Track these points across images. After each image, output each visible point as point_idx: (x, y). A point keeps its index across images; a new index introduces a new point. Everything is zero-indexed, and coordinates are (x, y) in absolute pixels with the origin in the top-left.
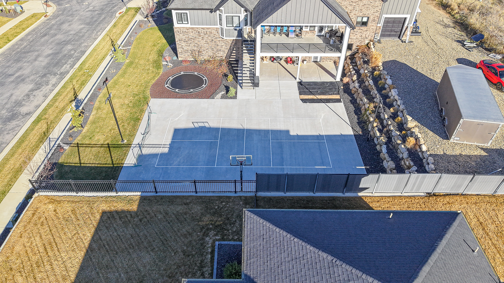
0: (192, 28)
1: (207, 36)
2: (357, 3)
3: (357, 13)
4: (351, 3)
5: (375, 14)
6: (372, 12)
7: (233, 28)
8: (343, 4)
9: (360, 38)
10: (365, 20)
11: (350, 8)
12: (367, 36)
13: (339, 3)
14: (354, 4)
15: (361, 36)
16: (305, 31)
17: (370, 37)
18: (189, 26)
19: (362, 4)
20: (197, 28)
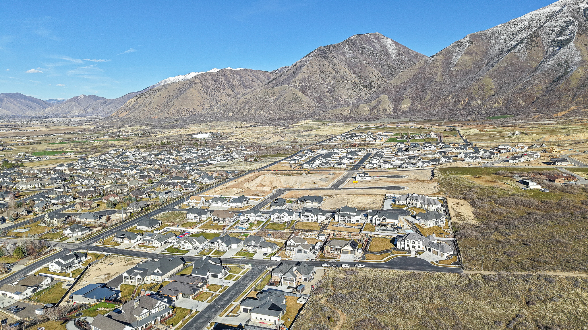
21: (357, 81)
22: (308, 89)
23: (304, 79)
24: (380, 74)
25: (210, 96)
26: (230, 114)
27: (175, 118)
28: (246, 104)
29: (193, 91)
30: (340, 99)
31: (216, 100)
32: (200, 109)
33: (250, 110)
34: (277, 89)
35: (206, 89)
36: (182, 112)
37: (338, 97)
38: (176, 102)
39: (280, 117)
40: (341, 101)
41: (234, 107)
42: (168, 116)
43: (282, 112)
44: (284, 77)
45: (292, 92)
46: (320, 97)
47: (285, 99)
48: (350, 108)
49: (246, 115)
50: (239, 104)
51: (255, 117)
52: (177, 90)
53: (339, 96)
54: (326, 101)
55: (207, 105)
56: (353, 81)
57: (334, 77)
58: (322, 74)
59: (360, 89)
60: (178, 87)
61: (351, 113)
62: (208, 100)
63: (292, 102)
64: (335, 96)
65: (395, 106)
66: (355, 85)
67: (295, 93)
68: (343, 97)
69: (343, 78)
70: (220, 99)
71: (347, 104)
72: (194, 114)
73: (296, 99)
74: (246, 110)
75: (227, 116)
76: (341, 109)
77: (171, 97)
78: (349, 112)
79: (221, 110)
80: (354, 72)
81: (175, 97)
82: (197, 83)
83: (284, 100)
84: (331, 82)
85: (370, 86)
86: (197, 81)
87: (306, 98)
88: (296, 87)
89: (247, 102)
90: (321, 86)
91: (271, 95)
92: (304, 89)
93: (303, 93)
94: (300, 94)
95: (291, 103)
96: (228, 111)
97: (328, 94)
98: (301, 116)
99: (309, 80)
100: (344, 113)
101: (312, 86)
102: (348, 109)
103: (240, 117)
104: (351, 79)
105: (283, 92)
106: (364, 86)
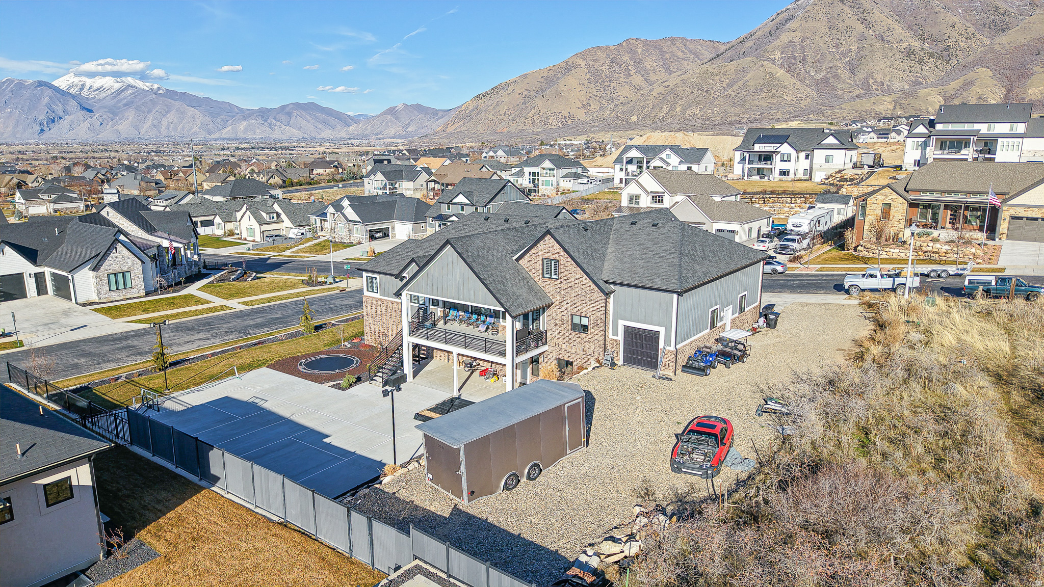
0: (381, 300)
1: (395, 314)
2: (567, 291)
3: (569, 308)
4: (558, 290)
5: (597, 313)
6: (591, 309)
7: (418, 305)
8: (547, 291)
9: (581, 353)
10: (585, 321)
11: (558, 298)
12: (591, 351)
13: (542, 288)
14: (563, 292)
15: (583, 350)
16: (502, 326)
17: (596, 354)
18: (377, 296)
19: (573, 294)
20: (386, 300)
21: (916, 44)
22: (799, 65)
23: (791, 43)
24: (972, 29)
25: (602, 90)
26: (634, 118)
27: (536, 130)
28: (665, 98)
29: (571, 82)
30: (871, 82)
31: (612, 98)
32: (580, 115)
33: (673, 108)
34: (731, 67)
35: (595, 76)
36: (548, 119)
37: (866, 79)
38: (539, 101)
39: (735, 118)
40: (874, 87)
41: (642, 105)
42: (525, 128)
43: (738, 109)
44: (749, 44)
45: (762, 69)
46: (825, 80)
47: (748, 84)
48: (894, 96)
49: (664, 117)
50: (651, 97)
51: (682, 120)
52: (542, 80)
53: (870, 75)
54: (839, 86)
55: (594, 106)
56: (905, 44)
57: (862, 38)
58: (834, 31)
59: (921, 61)
60: (545, 74)
61: (898, 107)
62: (597, 98)
63: (761, 90)
64: (861, 76)
65: (1009, 91)
66: (910, 53)
67: (771, 70)
68: (879, 78)
69: (882, 39)
70: (618, 94)
71: (887, 91)
72: (569, 122)
73: (770, 83)
74: (665, 109)
75: (627, 122)
76: (873, 99)
77: (532, 94)
78: (891, 107)
79: (617, 112)
80: (910, 28)
81: (540, 94)
82: (579, 66)
83: (745, 86)
84: (853, 48)
85: (946, 54)
86: (580, 61)
87: (794, 80)
88: (773, 61)
89: (669, 93)
90: (829, 57)
91: (718, 77)
92: (790, 65)
93: (788, 72)
94: (780, 73)
95: (758, 91)
96: (631, 112)
97: (844, 74)
98: (780, 115)
99: (802, 47)
100: (880, 108)
101: (808, 59)
102: (889, 99)
103: (651, 122)
104: (901, 41)
105: (745, 70)
106: (932, 55)
